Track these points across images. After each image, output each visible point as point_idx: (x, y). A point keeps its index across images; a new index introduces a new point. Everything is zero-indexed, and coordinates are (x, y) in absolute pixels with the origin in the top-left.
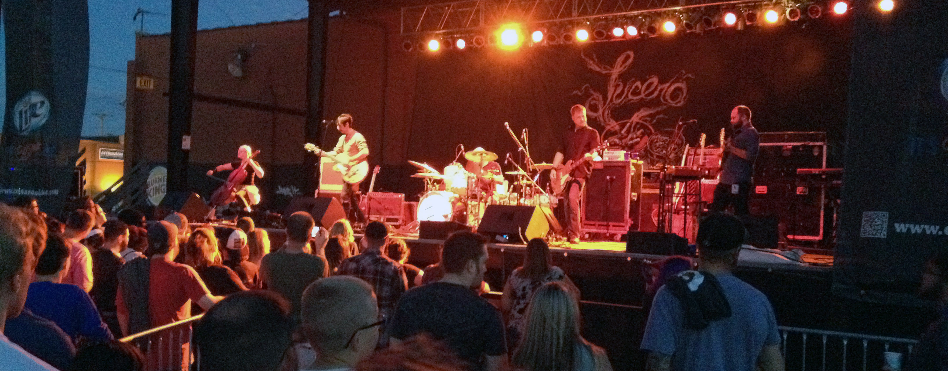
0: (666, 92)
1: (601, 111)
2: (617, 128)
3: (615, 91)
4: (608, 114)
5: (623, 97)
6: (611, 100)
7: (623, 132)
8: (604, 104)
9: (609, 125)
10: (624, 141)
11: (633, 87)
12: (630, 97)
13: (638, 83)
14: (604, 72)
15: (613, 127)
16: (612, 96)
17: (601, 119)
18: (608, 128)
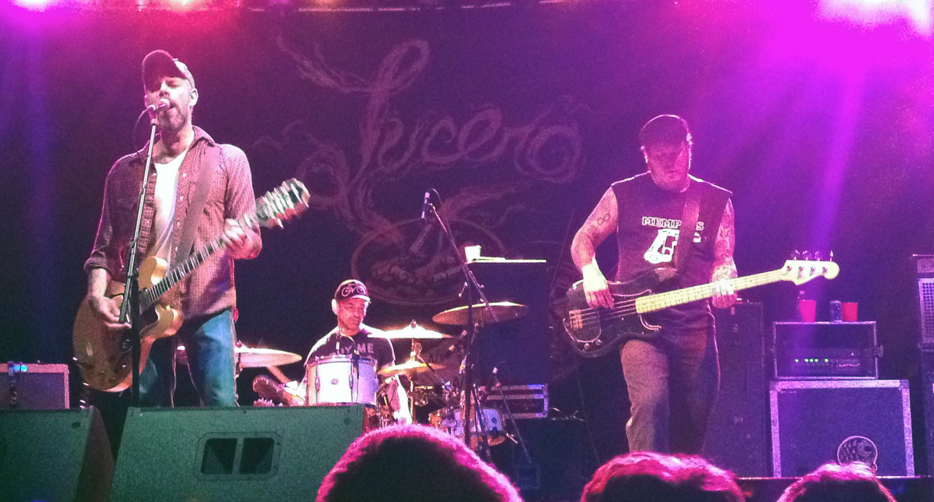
0: (527, 144)
1: (343, 192)
2: (396, 237)
3: (381, 140)
4: (365, 200)
5: (407, 154)
6: (373, 164)
7: (415, 248)
8: (352, 175)
9: (371, 229)
10: (420, 272)
11: (434, 131)
12: (427, 157)
13: (448, 123)
14: (347, 91)
15: (382, 236)
16: (375, 154)
17: (347, 212)
18: (369, 237)
